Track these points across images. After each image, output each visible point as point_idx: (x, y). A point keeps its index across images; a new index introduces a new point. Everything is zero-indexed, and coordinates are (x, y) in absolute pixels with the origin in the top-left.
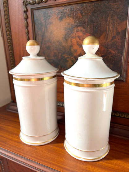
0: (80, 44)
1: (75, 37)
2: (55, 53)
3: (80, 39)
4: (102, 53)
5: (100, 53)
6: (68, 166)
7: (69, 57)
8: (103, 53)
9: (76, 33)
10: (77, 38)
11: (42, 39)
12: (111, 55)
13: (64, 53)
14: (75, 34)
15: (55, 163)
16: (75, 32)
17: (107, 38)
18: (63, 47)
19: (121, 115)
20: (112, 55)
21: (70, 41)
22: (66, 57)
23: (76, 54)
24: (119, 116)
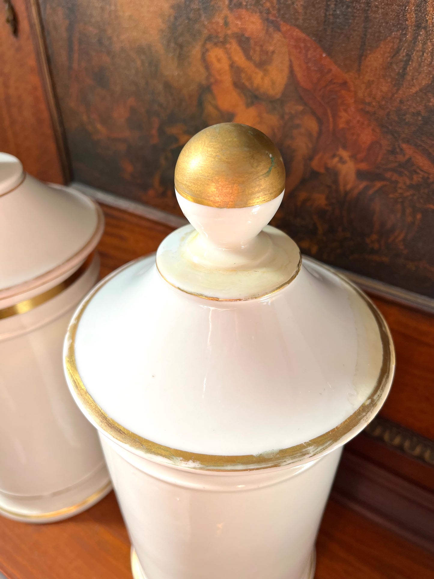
0: (247, 84)
1: (226, 36)
2: (133, 110)
3: (249, 58)
5: (353, 157)
9: (231, 18)
10: (234, 46)
11: (70, 28)
12: (411, 179)
14: (226, 18)
16: (226, 11)
17: (403, 75)
18: (167, 86)
19: (407, 444)
20: (416, 179)
21: (199, 56)
24: (400, 447)
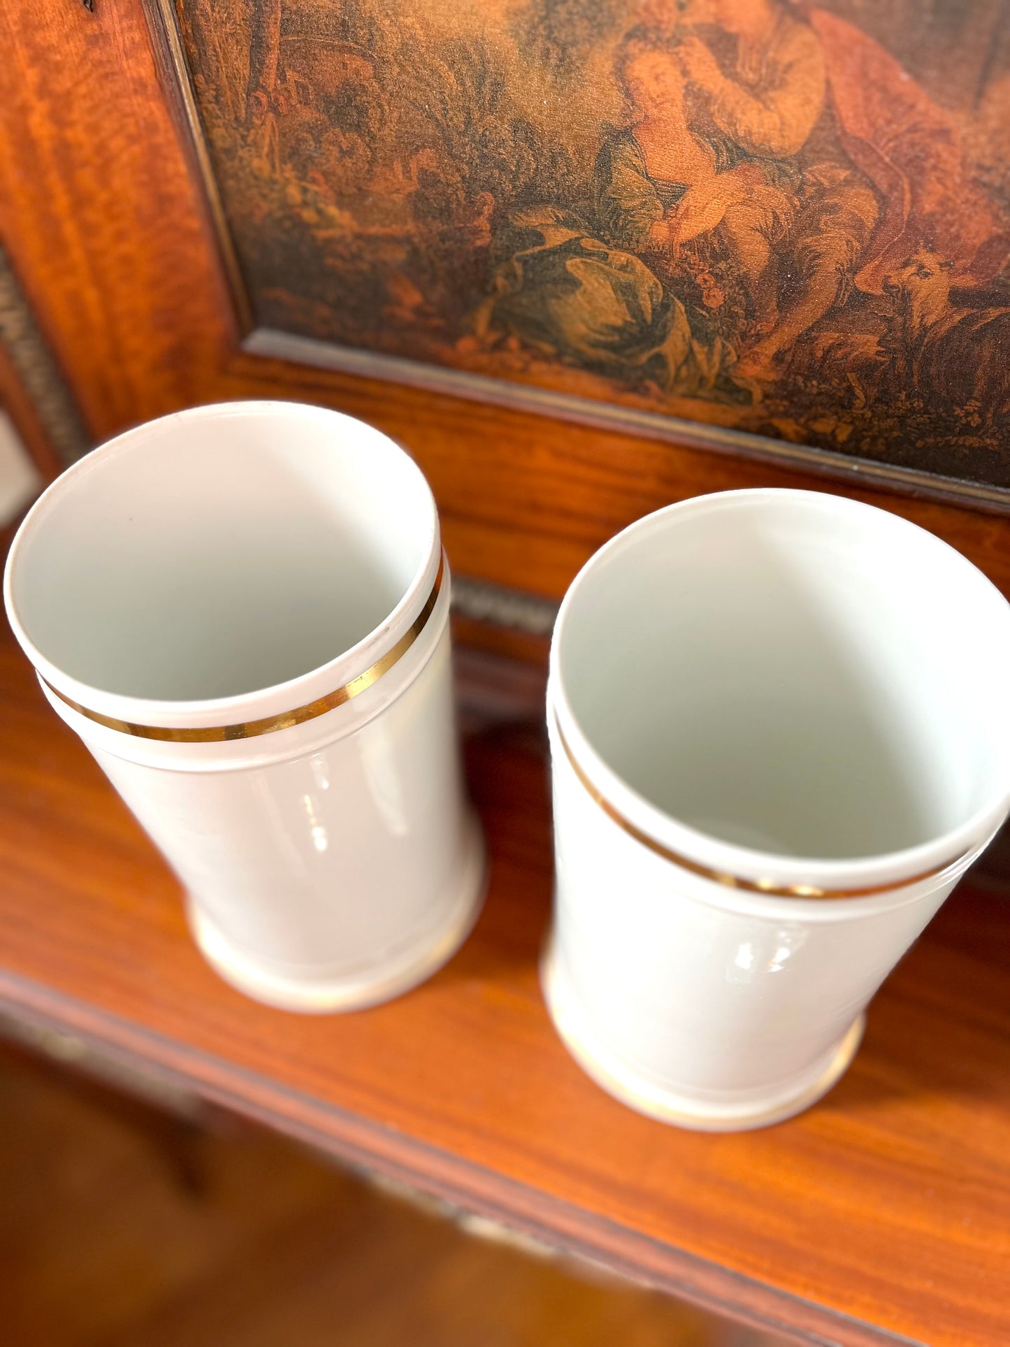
1: (678, 28)
2: (427, 179)
3: (732, 74)
4: (959, 264)
7: (588, 243)
8: (971, 269)
13: (531, 198)
18: (522, 123)
22: (557, 237)
23: (673, 229)
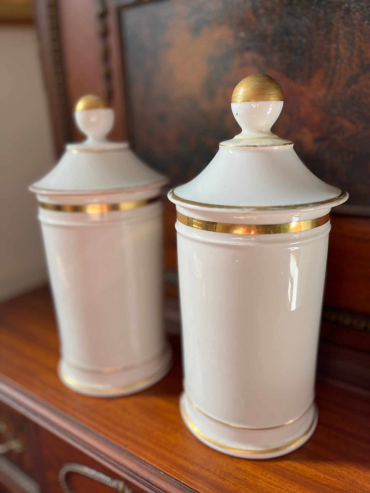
6: (185, 459)
15: (151, 445)
